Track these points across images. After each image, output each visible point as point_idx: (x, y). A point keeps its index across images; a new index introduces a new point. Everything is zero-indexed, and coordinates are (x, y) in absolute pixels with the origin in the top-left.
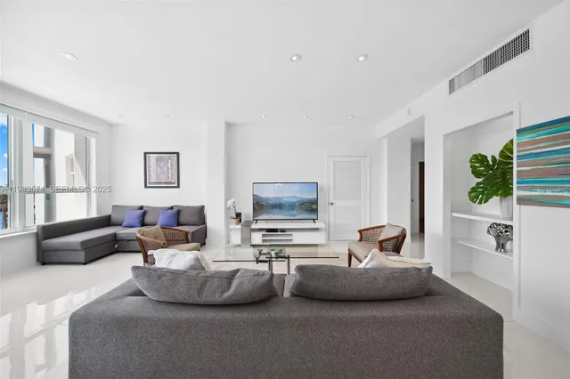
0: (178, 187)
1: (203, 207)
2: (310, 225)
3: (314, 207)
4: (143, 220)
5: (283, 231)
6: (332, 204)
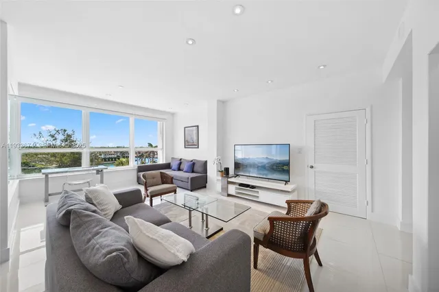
0: (198, 147)
1: (206, 162)
2: (281, 186)
3: (285, 168)
4: (179, 167)
5: (253, 187)
6: (312, 167)
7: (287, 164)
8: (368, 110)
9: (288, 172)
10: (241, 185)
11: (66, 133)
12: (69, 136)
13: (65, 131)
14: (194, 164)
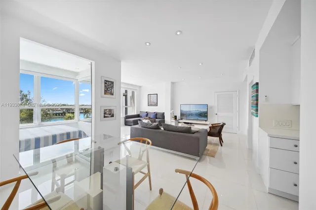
0: (157, 105)
1: (164, 113)
2: (204, 122)
4: (147, 116)
5: (191, 123)
6: (216, 114)
7: (207, 113)
8: (238, 92)
9: (207, 117)
10: (185, 123)
11: (23, 93)
12: (26, 96)
13: (21, 92)
14: (156, 114)
